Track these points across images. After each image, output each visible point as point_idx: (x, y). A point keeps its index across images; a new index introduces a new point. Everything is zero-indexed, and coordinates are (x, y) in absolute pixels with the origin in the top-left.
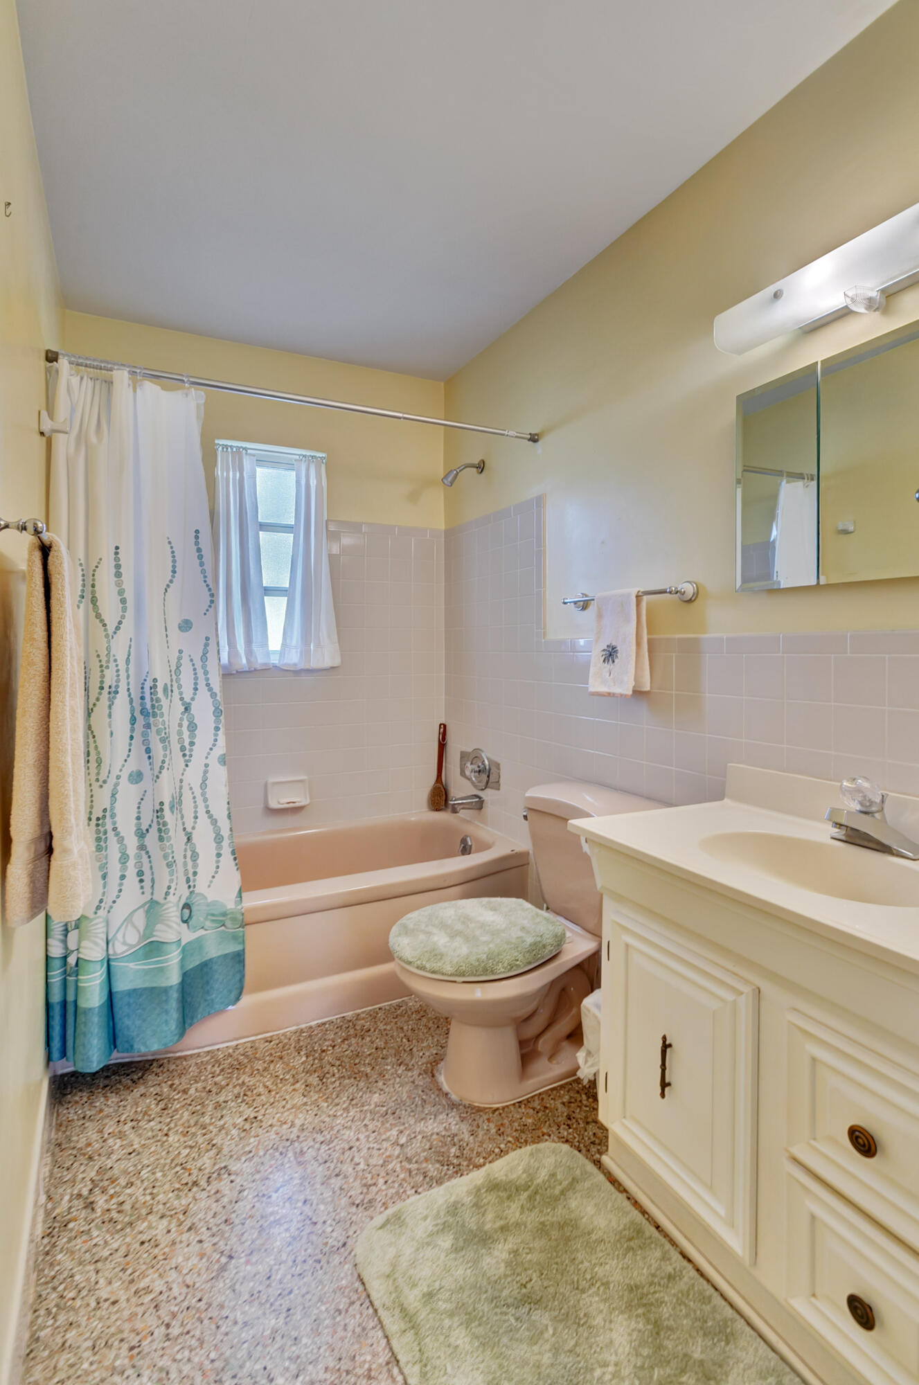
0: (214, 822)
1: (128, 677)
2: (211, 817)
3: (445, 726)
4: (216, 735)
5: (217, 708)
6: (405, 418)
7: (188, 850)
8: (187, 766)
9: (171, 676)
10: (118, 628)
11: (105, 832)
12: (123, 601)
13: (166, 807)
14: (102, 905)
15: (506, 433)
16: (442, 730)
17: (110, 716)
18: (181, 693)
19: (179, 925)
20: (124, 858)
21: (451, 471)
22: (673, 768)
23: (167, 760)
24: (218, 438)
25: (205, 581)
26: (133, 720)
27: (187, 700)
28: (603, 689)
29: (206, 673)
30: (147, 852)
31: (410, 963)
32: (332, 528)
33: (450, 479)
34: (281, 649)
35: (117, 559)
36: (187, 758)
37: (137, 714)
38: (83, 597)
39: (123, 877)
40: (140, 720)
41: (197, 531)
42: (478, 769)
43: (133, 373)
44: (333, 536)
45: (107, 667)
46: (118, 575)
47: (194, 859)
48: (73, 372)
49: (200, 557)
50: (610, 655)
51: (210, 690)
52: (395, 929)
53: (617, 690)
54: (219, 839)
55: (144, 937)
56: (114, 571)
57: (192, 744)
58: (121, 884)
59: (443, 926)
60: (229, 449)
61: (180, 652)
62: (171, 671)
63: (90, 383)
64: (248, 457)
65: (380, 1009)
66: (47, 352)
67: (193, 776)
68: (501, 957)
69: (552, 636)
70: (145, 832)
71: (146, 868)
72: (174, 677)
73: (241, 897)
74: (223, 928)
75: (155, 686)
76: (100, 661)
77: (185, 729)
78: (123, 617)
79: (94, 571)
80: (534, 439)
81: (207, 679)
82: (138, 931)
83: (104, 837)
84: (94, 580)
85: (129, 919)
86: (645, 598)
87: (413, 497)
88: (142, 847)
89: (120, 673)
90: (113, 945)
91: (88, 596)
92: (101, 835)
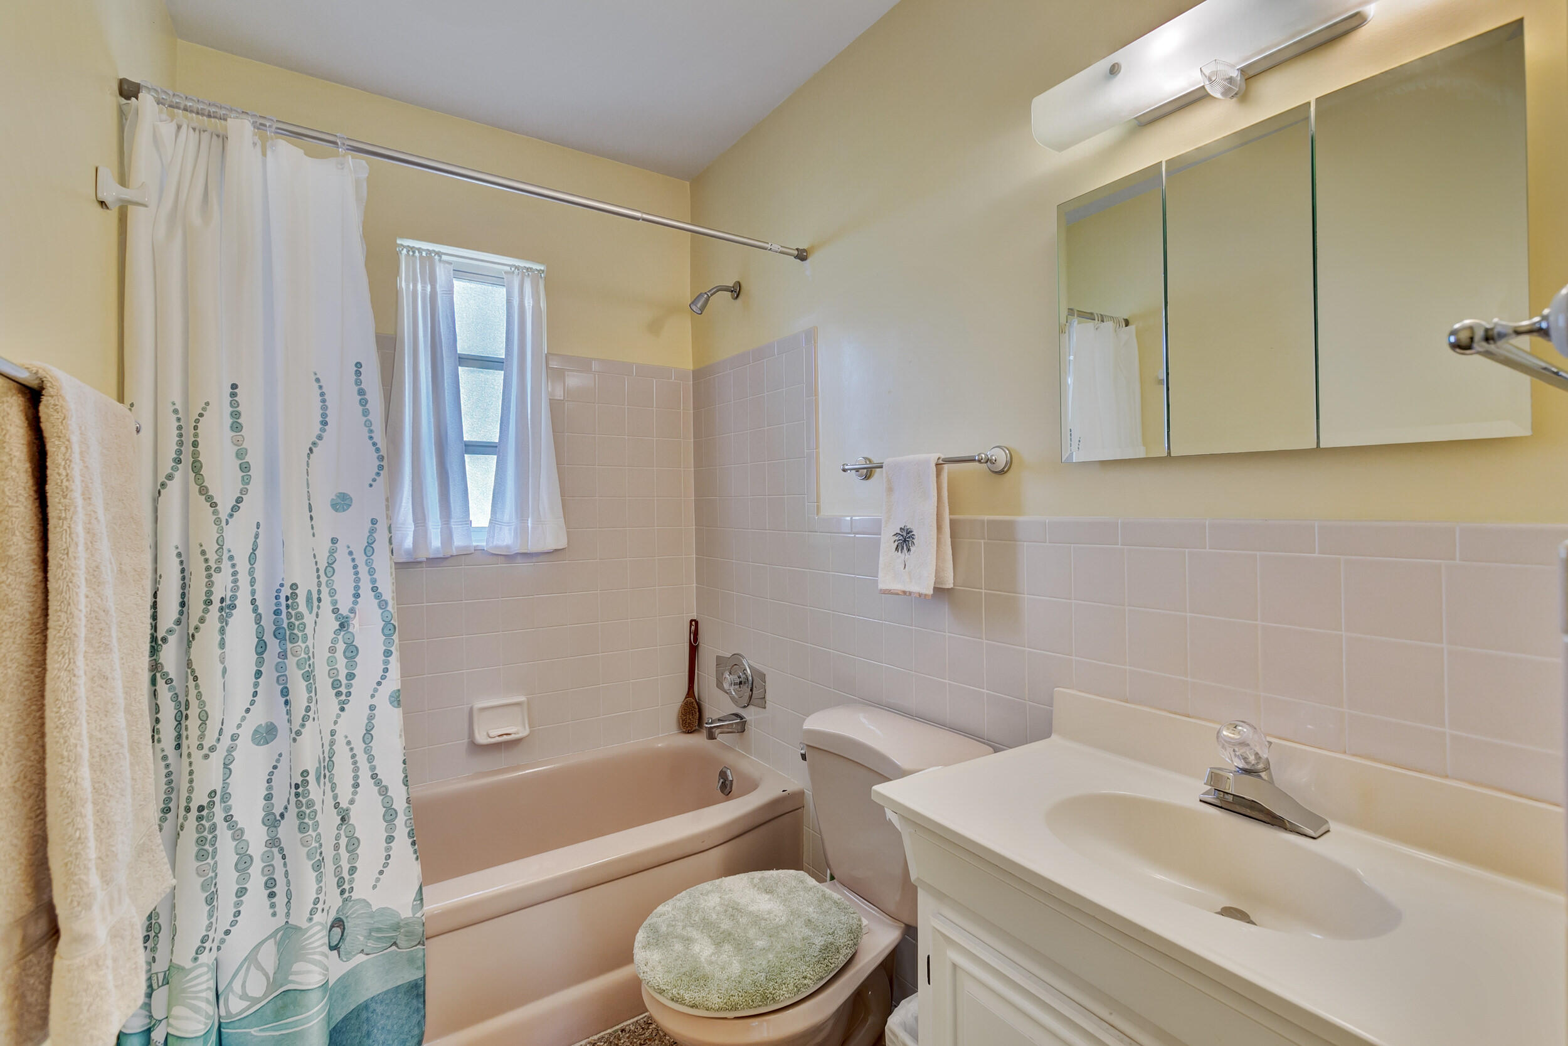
0: (384, 791)
1: (253, 582)
2: (378, 783)
3: (697, 622)
4: (386, 662)
5: (387, 623)
6: (644, 220)
7: (343, 837)
8: (342, 709)
9: (318, 577)
10: (235, 509)
11: (213, 828)
12: (245, 468)
13: (311, 778)
14: (207, 945)
15: (769, 246)
16: (693, 628)
17: (222, 645)
18: (335, 603)
19: (327, 956)
20: (244, 862)
21: (701, 295)
22: (985, 691)
23: (312, 705)
24: (402, 237)
25: (371, 438)
26: (261, 647)
27: (344, 611)
28: (897, 586)
29: (372, 572)
30: (281, 850)
31: (661, 992)
32: (554, 364)
33: (699, 305)
34: (490, 527)
35: (234, 404)
36: (343, 697)
37: (268, 637)
38: (180, 461)
39: (241, 892)
40: (273, 645)
41: (359, 365)
42: (738, 681)
43: (260, 127)
44: (556, 375)
45: (218, 570)
46: (236, 427)
47: (351, 848)
48: (164, 117)
49: (364, 402)
50: (905, 541)
51: (378, 596)
52: (641, 936)
53: (914, 588)
54: (390, 815)
55: (272, 985)
56: (230, 421)
57: (351, 676)
58: (238, 904)
59: (707, 925)
60: (417, 254)
61: (334, 541)
62: (318, 570)
63: (193, 137)
64: (442, 265)
65: (623, 1030)
66: (122, 82)
67: (351, 725)
68: (784, 975)
69: (827, 511)
70: (278, 818)
71: (279, 876)
72: (323, 579)
73: (422, 900)
74: (394, 948)
75: (294, 595)
76: (206, 560)
77: (339, 654)
78: (244, 491)
79: (197, 421)
80: (802, 256)
81: (374, 581)
82: (266, 975)
83: (210, 836)
84: (196, 435)
85: (252, 958)
86: (946, 467)
87: (654, 327)
88: (274, 842)
89: (238, 577)
90: (226, 1000)
91: (187, 459)
92: (205, 833)
